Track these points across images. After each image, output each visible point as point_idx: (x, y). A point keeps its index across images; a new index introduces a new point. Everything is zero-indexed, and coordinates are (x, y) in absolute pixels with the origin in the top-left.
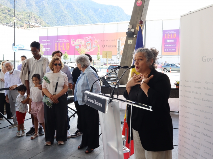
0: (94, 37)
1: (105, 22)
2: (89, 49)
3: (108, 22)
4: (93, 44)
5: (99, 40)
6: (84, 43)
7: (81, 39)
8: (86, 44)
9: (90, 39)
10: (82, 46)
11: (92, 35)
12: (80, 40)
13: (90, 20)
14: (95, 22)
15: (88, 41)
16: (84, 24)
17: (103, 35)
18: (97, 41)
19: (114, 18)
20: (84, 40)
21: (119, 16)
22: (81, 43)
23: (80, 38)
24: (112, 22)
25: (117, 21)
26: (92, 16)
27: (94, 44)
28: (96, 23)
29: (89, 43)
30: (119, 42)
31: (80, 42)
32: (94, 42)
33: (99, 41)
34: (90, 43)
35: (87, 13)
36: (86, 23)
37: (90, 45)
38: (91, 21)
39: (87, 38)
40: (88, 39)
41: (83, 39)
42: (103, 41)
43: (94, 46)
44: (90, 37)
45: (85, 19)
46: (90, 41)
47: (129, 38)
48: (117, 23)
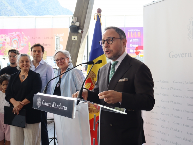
0: (23, 33)
1: (36, 15)
2: (16, 48)
3: (40, 16)
4: (21, 42)
5: (28, 36)
6: (9, 40)
7: (6, 35)
8: (12, 42)
9: (18, 35)
10: (6, 44)
11: (20, 30)
12: (3, 35)
13: (17, 11)
14: (23, 14)
15: (15, 38)
16: (8, 16)
17: (34, 30)
18: (26, 38)
19: (48, 11)
20: (9, 36)
21: (54, 8)
22: (5, 40)
23: (4, 34)
24: (44, 15)
25: (51, 14)
26: (20, 7)
27: (23, 41)
28: (25, 15)
29: (16, 41)
30: (57, 39)
31: (4, 38)
32: (23, 39)
33: (29, 38)
34: (18, 40)
35: (13, 2)
36: (12, 16)
37: (17, 42)
38: (19, 12)
39: (13, 33)
40: (15, 35)
41: (7, 34)
42: (35, 38)
43: (22, 44)
44: (18, 33)
45: (10, 10)
46: (17, 38)
47: (73, 34)
48: (52, 16)
